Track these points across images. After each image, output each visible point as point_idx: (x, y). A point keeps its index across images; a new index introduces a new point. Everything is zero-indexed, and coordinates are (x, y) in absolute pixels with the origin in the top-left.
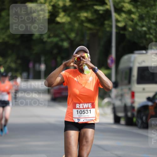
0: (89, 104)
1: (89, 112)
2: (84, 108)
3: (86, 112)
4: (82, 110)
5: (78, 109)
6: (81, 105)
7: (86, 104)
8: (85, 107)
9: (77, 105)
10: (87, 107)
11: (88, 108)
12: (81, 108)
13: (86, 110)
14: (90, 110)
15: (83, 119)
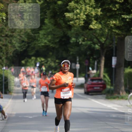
3: (67, 93)
4: (65, 92)
5: (63, 91)
6: (65, 89)
9: (63, 89)
11: (68, 91)
15: (66, 97)
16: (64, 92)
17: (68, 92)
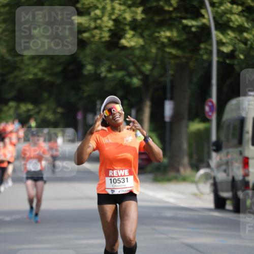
0: (126, 170)
1: (126, 180)
2: (118, 176)
3: (122, 181)
4: (117, 178)
5: (111, 176)
6: (115, 171)
7: (121, 171)
8: (120, 175)
9: (110, 171)
10: (123, 174)
12: (115, 175)
13: (121, 178)
14: (127, 179)
15: (119, 190)
16: (113, 178)
17: (125, 178)
